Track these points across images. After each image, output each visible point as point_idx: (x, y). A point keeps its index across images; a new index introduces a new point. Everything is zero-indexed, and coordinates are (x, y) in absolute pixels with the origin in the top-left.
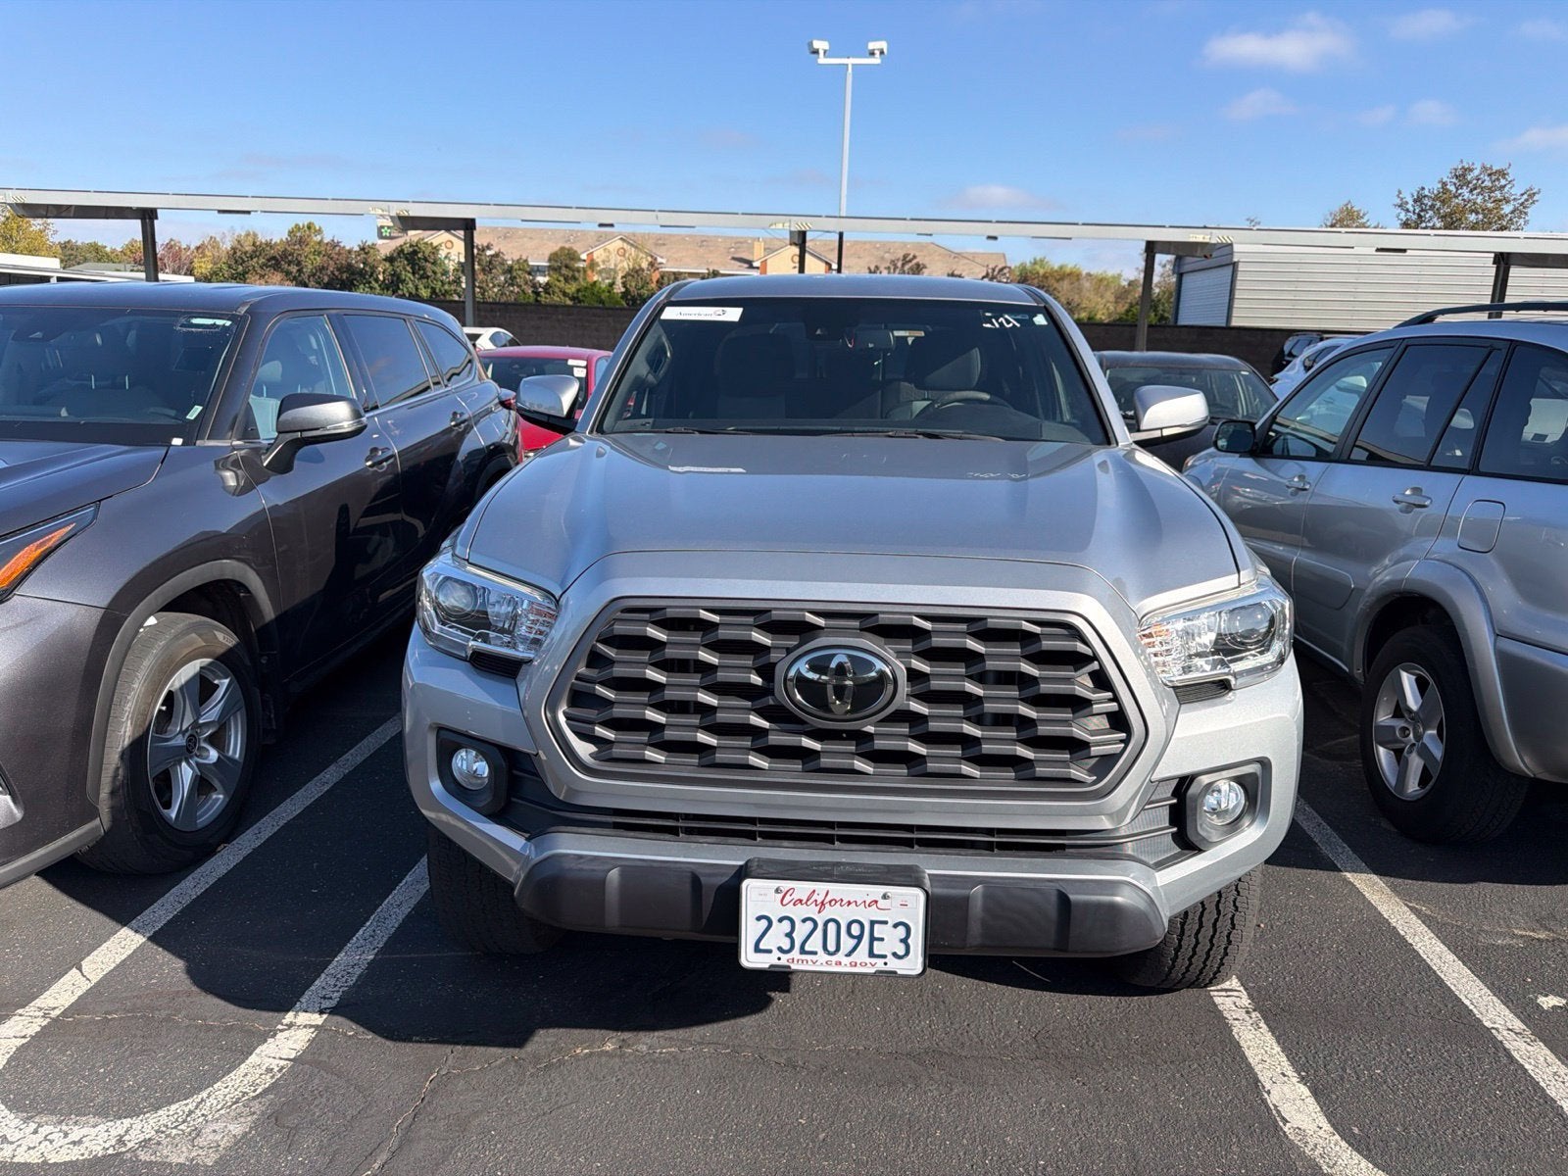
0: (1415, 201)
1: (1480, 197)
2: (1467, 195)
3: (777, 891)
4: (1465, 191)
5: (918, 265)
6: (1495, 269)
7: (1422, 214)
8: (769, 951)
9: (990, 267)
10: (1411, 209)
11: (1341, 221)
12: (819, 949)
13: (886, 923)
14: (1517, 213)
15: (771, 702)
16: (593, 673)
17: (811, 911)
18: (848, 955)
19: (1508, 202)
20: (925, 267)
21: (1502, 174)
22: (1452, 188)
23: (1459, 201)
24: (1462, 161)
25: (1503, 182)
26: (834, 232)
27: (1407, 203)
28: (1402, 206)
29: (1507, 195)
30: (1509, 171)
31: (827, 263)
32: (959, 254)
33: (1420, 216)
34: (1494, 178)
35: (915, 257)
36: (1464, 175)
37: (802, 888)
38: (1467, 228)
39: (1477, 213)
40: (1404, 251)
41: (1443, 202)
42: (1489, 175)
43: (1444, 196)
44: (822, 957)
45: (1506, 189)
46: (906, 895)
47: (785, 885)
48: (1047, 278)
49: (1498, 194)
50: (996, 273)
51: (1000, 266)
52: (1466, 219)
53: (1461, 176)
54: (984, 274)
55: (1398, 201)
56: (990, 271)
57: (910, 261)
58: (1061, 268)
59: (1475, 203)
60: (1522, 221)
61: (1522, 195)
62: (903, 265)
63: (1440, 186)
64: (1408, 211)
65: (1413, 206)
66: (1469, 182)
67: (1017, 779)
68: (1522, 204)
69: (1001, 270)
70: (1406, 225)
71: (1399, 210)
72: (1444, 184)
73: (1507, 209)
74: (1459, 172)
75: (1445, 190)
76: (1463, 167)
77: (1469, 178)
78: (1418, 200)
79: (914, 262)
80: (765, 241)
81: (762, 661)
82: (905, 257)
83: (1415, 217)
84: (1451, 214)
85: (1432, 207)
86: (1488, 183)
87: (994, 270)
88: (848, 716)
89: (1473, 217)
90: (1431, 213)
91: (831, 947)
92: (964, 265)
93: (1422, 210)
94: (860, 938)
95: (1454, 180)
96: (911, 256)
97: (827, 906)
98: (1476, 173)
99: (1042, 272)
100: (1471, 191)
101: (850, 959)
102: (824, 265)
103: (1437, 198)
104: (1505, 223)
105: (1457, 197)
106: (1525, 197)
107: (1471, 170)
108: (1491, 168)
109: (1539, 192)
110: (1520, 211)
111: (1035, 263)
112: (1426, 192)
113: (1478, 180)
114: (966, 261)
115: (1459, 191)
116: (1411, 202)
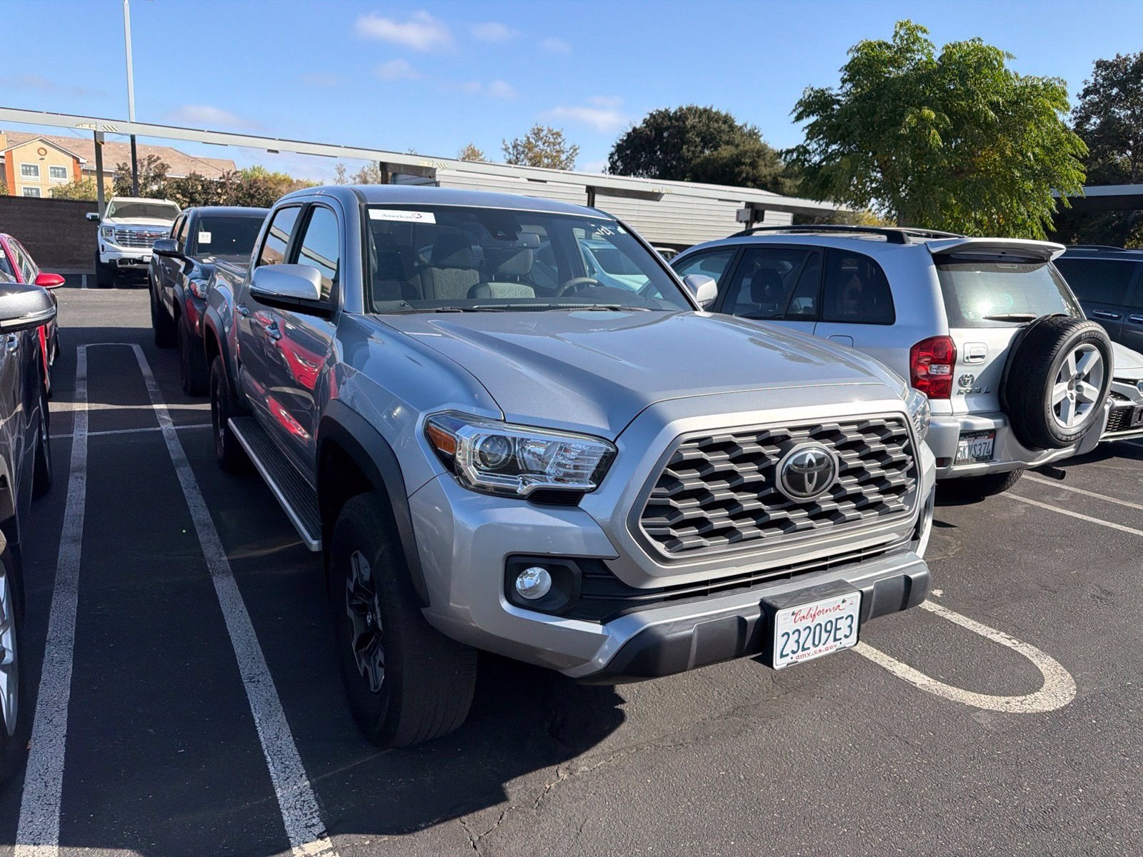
0: (513, 147)
1: (549, 148)
2: (541, 147)
3: (793, 614)
4: (540, 143)
5: (163, 165)
6: (587, 196)
7: (518, 156)
8: (787, 655)
9: (225, 171)
10: (512, 152)
11: (468, 156)
12: (811, 646)
13: (842, 618)
14: (569, 160)
15: (773, 492)
16: (663, 490)
17: (808, 622)
18: (824, 644)
19: (563, 153)
20: (169, 167)
21: (558, 134)
22: (533, 141)
23: (536, 149)
24: (537, 124)
25: (560, 140)
26: (126, 135)
27: (509, 148)
28: (506, 149)
29: (562, 148)
30: (562, 133)
31: (74, 157)
32: (195, 158)
33: (517, 158)
34: (555, 136)
35: (158, 158)
36: (538, 133)
37: (804, 609)
38: (543, 167)
39: (548, 158)
40: (545, 182)
41: (530, 150)
42: (552, 135)
43: (529, 146)
44: (813, 649)
45: (562, 144)
46: (851, 598)
47: (796, 609)
48: (267, 182)
49: (557, 147)
50: (230, 176)
51: (233, 171)
52: (543, 162)
53: (537, 133)
54: (221, 175)
55: (504, 147)
56: (225, 174)
57: (155, 161)
58: (275, 174)
59: (546, 152)
60: (571, 166)
61: (570, 149)
62: (149, 164)
63: (526, 139)
64: (510, 153)
65: (513, 150)
66: (542, 138)
67: (880, 515)
68: (571, 155)
69: (235, 173)
70: (510, 162)
71: (505, 153)
72: (528, 138)
73: (563, 157)
74: (536, 131)
75: (529, 143)
76: (538, 128)
77: (541, 135)
78: (515, 147)
79: (159, 162)
80: (6, 133)
81: (765, 465)
82: (150, 158)
83: (515, 158)
84: (535, 157)
85: (523, 152)
86: (552, 140)
87: (228, 174)
88: (815, 492)
89: (546, 161)
90: (523, 156)
91: (816, 643)
92: (201, 167)
93: (518, 154)
94: (830, 632)
95: (534, 136)
96: (155, 157)
97: (817, 616)
98: (545, 133)
99: (261, 177)
100: (544, 144)
101: (825, 646)
102: (71, 159)
103: (524, 147)
104: (563, 166)
105: (536, 147)
106: (572, 150)
107: (542, 131)
108: (552, 130)
109: (579, 148)
110: (570, 159)
111: (254, 170)
112: (519, 142)
113: (547, 137)
114: (202, 165)
115: (537, 143)
116: (511, 148)
